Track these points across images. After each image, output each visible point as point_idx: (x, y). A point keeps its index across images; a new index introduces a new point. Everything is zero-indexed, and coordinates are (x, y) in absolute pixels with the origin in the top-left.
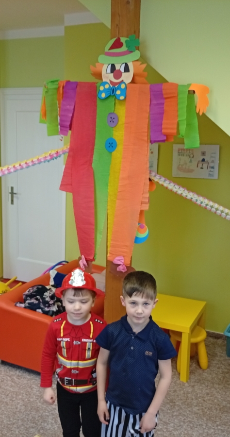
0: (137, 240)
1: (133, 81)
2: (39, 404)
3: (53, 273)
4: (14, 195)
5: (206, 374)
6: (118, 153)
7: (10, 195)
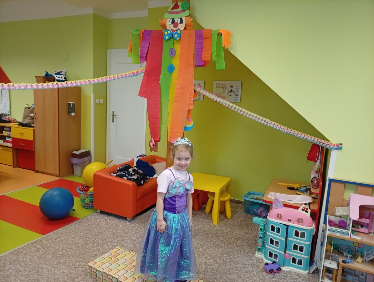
0: (185, 128)
1: (185, 29)
2: (123, 234)
3: (136, 160)
4: (115, 116)
5: (230, 221)
6: (175, 73)
7: (112, 116)
